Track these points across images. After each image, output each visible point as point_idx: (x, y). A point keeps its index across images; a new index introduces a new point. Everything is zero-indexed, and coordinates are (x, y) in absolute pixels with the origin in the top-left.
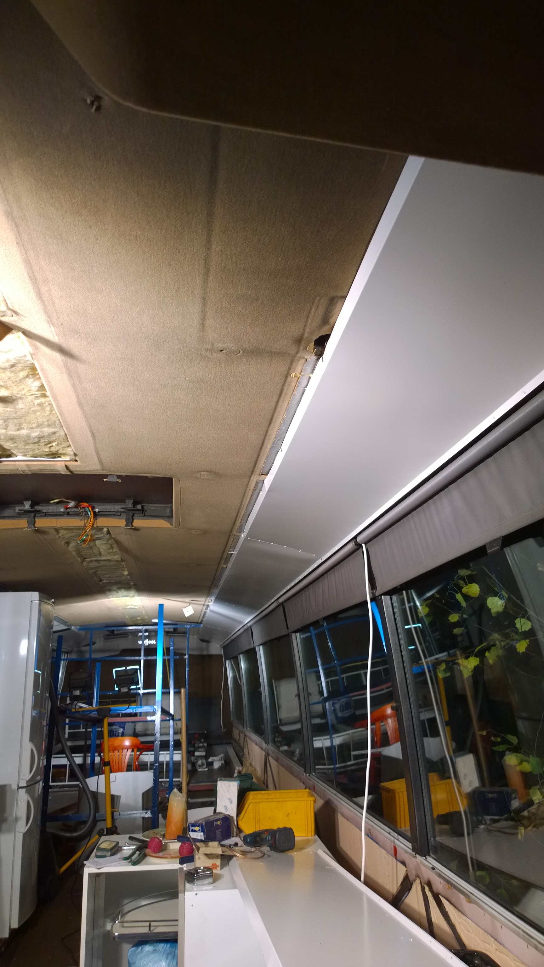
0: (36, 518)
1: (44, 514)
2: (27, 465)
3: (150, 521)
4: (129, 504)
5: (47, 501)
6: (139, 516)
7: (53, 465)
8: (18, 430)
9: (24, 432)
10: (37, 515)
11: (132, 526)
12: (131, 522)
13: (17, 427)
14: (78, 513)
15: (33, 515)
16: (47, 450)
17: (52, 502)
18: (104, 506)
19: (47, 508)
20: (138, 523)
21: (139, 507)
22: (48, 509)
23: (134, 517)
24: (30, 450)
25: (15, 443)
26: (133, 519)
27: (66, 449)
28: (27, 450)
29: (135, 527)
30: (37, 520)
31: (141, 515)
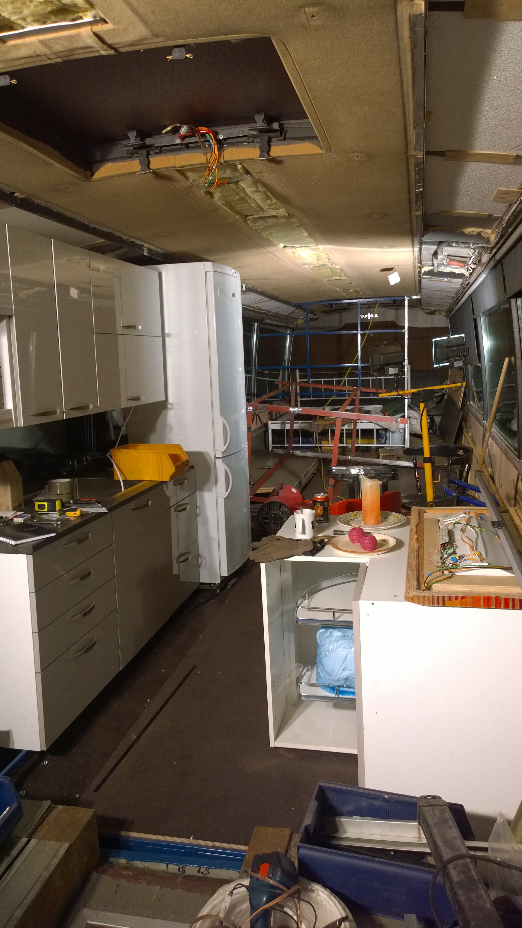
0: (150, 157)
1: (158, 151)
3: (293, 145)
4: (260, 122)
5: (157, 131)
6: (279, 140)
10: (151, 153)
11: (269, 155)
12: (267, 150)
14: (197, 144)
15: (144, 152)
17: (164, 131)
18: (230, 130)
19: (159, 141)
20: (277, 151)
21: (276, 126)
22: (162, 142)
23: (271, 143)
26: (270, 146)
29: (273, 158)
30: (151, 159)
31: (280, 139)
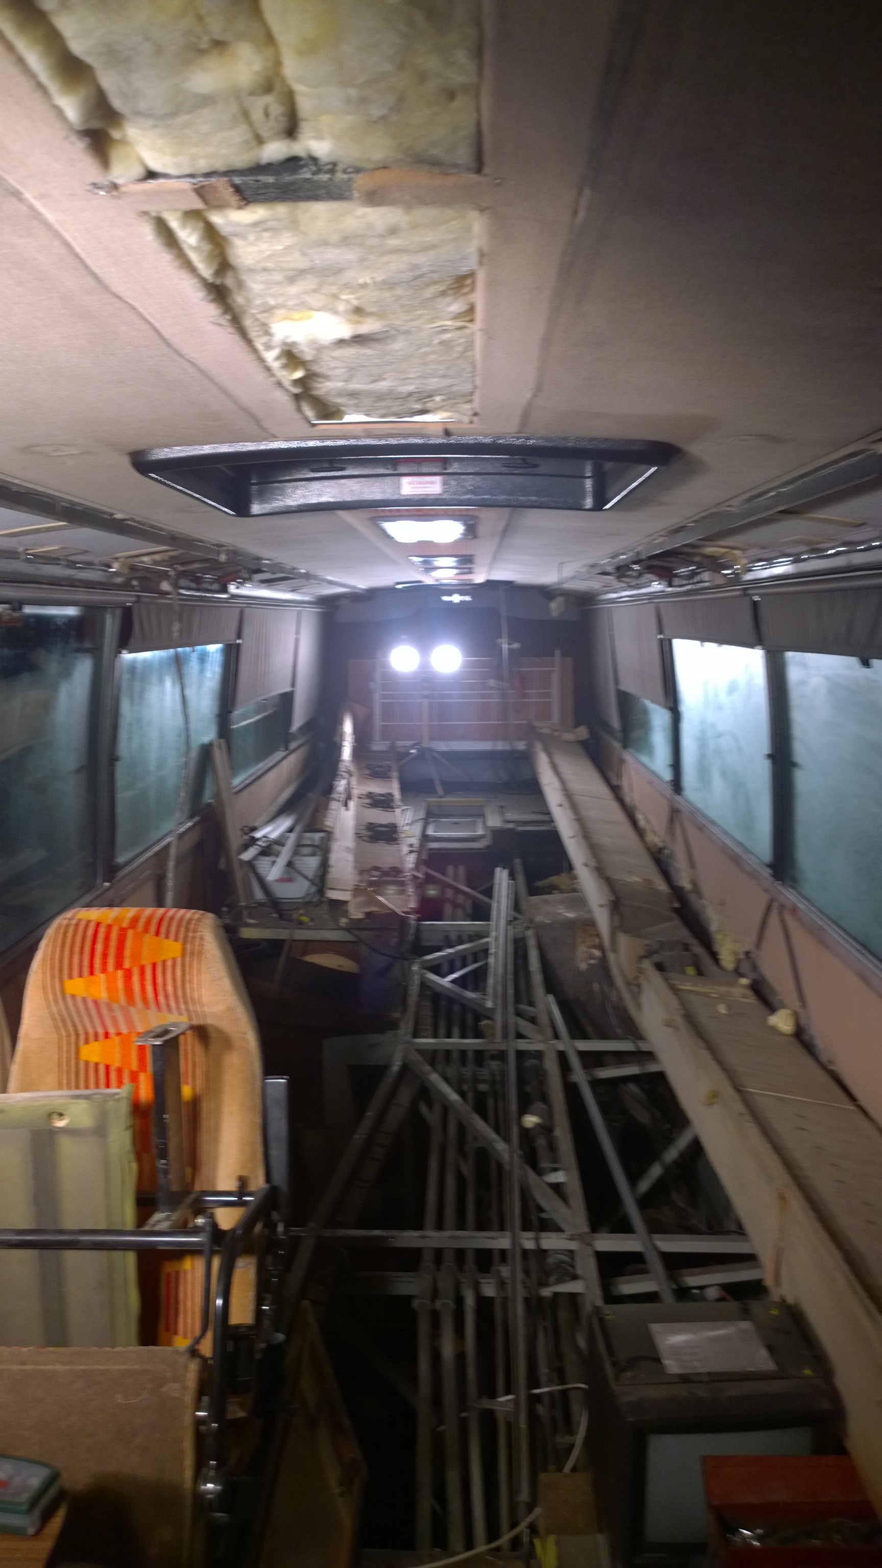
2: (365, 430)
8: (374, 382)
9: (383, 385)
13: (373, 378)
25: (357, 399)
27: (459, 407)
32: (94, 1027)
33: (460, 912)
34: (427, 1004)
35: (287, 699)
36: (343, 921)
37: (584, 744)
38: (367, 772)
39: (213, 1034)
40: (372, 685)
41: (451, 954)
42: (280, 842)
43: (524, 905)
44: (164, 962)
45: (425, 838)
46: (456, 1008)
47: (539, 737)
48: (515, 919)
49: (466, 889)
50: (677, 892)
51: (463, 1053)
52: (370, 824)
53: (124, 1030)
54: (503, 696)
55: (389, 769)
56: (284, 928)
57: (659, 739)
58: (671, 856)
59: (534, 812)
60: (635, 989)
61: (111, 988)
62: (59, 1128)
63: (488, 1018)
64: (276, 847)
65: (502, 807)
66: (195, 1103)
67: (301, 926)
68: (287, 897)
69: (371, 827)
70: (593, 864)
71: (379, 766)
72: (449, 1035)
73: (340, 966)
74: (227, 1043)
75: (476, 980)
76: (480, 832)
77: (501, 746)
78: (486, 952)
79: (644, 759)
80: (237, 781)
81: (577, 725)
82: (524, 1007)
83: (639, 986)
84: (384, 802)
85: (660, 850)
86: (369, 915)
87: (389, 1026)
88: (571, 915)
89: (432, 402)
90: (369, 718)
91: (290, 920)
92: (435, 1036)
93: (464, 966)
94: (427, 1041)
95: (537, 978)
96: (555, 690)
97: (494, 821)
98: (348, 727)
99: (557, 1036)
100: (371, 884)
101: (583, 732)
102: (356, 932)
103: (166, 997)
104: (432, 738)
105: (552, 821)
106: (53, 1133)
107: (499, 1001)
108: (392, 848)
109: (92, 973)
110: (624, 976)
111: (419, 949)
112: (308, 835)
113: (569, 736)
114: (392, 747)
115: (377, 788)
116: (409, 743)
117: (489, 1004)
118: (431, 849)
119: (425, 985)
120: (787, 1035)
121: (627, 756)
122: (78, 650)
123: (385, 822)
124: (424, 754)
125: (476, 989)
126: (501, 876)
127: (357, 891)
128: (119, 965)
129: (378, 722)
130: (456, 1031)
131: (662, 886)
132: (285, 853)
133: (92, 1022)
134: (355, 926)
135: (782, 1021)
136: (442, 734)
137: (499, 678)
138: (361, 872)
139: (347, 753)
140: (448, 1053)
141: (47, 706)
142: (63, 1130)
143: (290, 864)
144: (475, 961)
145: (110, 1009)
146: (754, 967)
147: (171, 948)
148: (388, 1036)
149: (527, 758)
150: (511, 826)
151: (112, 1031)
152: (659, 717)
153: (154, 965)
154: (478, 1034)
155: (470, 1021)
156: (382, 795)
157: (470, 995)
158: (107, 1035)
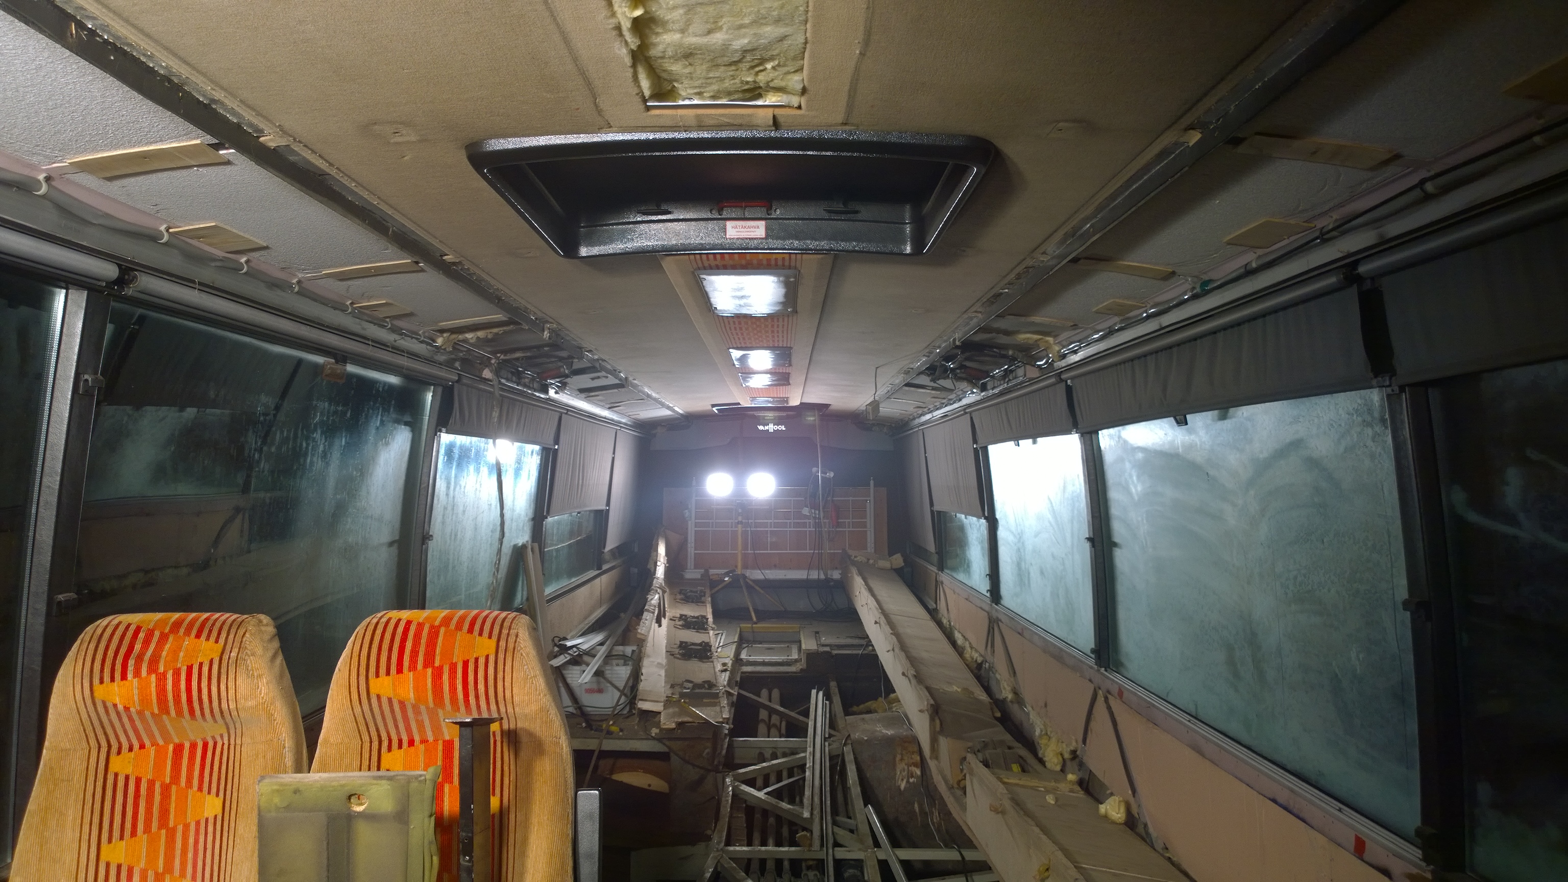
2: (697, 116)
7: (749, 115)
8: (710, 32)
9: (719, 38)
13: (709, 26)
16: (749, 79)
24: (714, 81)
25: (690, 64)
27: (789, 77)
28: (709, 81)
32: (398, 733)
33: (773, 731)
34: (742, 816)
35: (601, 517)
36: (654, 731)
37: (899, 572)
38: (679, 597)
39: (524, 739)
40: (687, 513)
41: (764, 767)
42: (591, 653)
43: (841, 723)
44: (477, 660)
45: (737, 660)
46: (772, 820)
47: (854, 563)
48: (830, 736)
49: (782, 709)
50: (999, 703)
51: (779, 862)
52: (681, 643)
53: (431, 738)
54: (818, 525)
55: (703, 594)
56: (591, 738)
57: (976, 555)
58: (991, 668)
59: (851, 637)
60: (959, 793)
61: (419, 688)
62: (358, 813)
63: (804, 829)
64: (586, 658)
65: (817, 633)
66: (503, 812)
67: (611, 736)
68: (596, 706)
69: (683, 645)
70: (912, 672)
71: (691, 591)
72: (764, 843)
73: (650, 785)
74: (539, 747)
75: (793, 793)
76: (795, 656)
77: (814, 575)
78: (802, 767)
79: (961, 577)
80: (549, 590)
81: (891, 554)
82: (841, 819)
83: (964, 790)
84: (698, 624)
85: (980, 666)
86: (680, 725)
87: (700, 837)
88: (890, 732)
89: (763, 73)
90: (683, 545)
91: (599, 730)
92: (749, 844)
93: (779, 780)
94: (741, 849)
95: (855, 791)
96: (870, 520)
97: (809, 644)
98: (662, 549)
99: (877, 844)
100: (682, 695)
101: (898, 560)
102: (667, 743)
103: (477, 697)
104: (745, 567)
105: (869, 643)
106: (351, 817)
107: (817, 812)
108: (705, 666)
109: (400, 671)
110: (946, 782)
111: (731, 765)
112: (620, 648)
113: (885, 564)
114: (706, 575)
115: (690, 611)
116: (723, 571)
117: (806, 815)
118: (742, 673)
119: (737, 797)
120: (1120, 824)
121: (944, 577)
122: (398, 421)
123: (699, 641)
124: (738, 582)
125: (792, 801)
126: (817, 698)
127: (668, 702)
128: (429, 661)
129: (691, 550)
130: (771, 841)
131: (983, 696)
132: (595, 664)
133: (397, 727)
134: (667, 735)
135: (1113, 809)
136: (758, 562)
137: (814, 506)
138: (672, 686)
139: (660, 572)
140: (763, 862)
141: (363, 471)
142: (360, 814)
143: (599, 673)
144: (790, 775)
145: (417, 712)
146: (1081, 765)
147: (484, 646)
148: (701, 846)
149: (843, 587)
150: (827, 649)
151: (417, 738)
152: (975, 528)
153: (466, 664)
154: (793, 843)
155: (785, 831)
156: (694, 617)
157: (785, 805)
158: (411, 743)
